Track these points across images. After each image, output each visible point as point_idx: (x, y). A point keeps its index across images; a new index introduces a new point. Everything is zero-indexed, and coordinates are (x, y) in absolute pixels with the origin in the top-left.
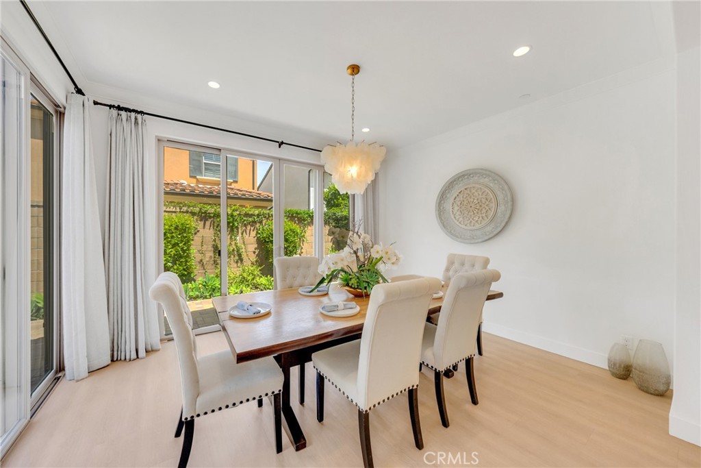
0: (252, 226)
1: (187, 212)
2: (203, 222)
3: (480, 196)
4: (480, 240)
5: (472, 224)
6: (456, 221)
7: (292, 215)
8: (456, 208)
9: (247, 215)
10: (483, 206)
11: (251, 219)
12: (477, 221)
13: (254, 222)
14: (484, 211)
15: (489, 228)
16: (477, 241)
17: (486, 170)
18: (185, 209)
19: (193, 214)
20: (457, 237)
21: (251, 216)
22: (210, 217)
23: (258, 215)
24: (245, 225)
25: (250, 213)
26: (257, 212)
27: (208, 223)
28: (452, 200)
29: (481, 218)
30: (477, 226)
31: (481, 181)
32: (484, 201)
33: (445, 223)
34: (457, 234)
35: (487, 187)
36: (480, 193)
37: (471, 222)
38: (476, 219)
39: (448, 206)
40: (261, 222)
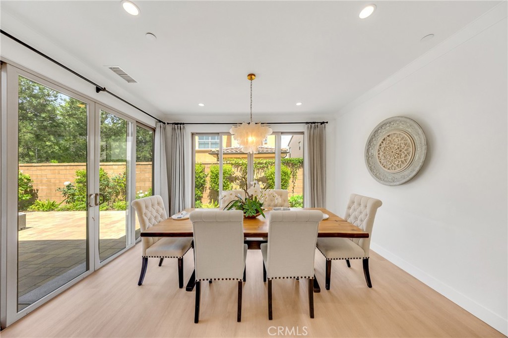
0: (262, 169)
1: (229, 163)
2: (236, 169)
3: (400, 142)
4: (398, 183)
5: (393, 168)
6: (381, 165)
7: (287, 162)
8: (381, 153)
9: (259, 163)
10: (403, 150)
11: (262, 166)
12: (398, 165)
13: (264, 167)
14: (403, 155)
15: (407, 172)
16: (395, 184)
17: (402, 117)
18: (228, 162)
19: (232, 164)
20: (380, 179)
21: (262, 163)
22: (240, 166)
23: (266, 163)
24: (258, 169)
25: (262, 162)
26: (265, 162)
27: (239, 169)
28: (377, 147)
29: (400, 162)
30: (398, 170)
31: (401, 127)
32: (403, 145)
33: (372, 167)
34: (381, 177)
35: (406, 132)
36: (400, 139)
37: (393, 166)
38: (397, 163)
39: (374, 152)
40: (267, 167)
